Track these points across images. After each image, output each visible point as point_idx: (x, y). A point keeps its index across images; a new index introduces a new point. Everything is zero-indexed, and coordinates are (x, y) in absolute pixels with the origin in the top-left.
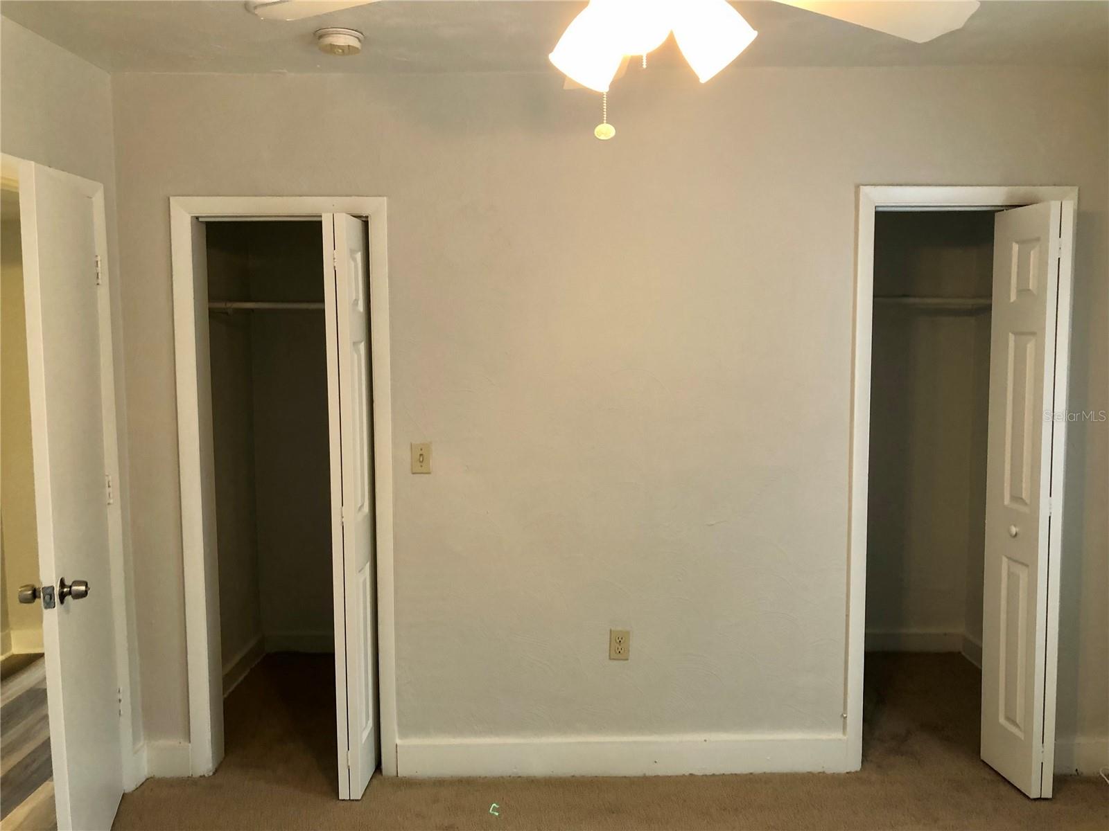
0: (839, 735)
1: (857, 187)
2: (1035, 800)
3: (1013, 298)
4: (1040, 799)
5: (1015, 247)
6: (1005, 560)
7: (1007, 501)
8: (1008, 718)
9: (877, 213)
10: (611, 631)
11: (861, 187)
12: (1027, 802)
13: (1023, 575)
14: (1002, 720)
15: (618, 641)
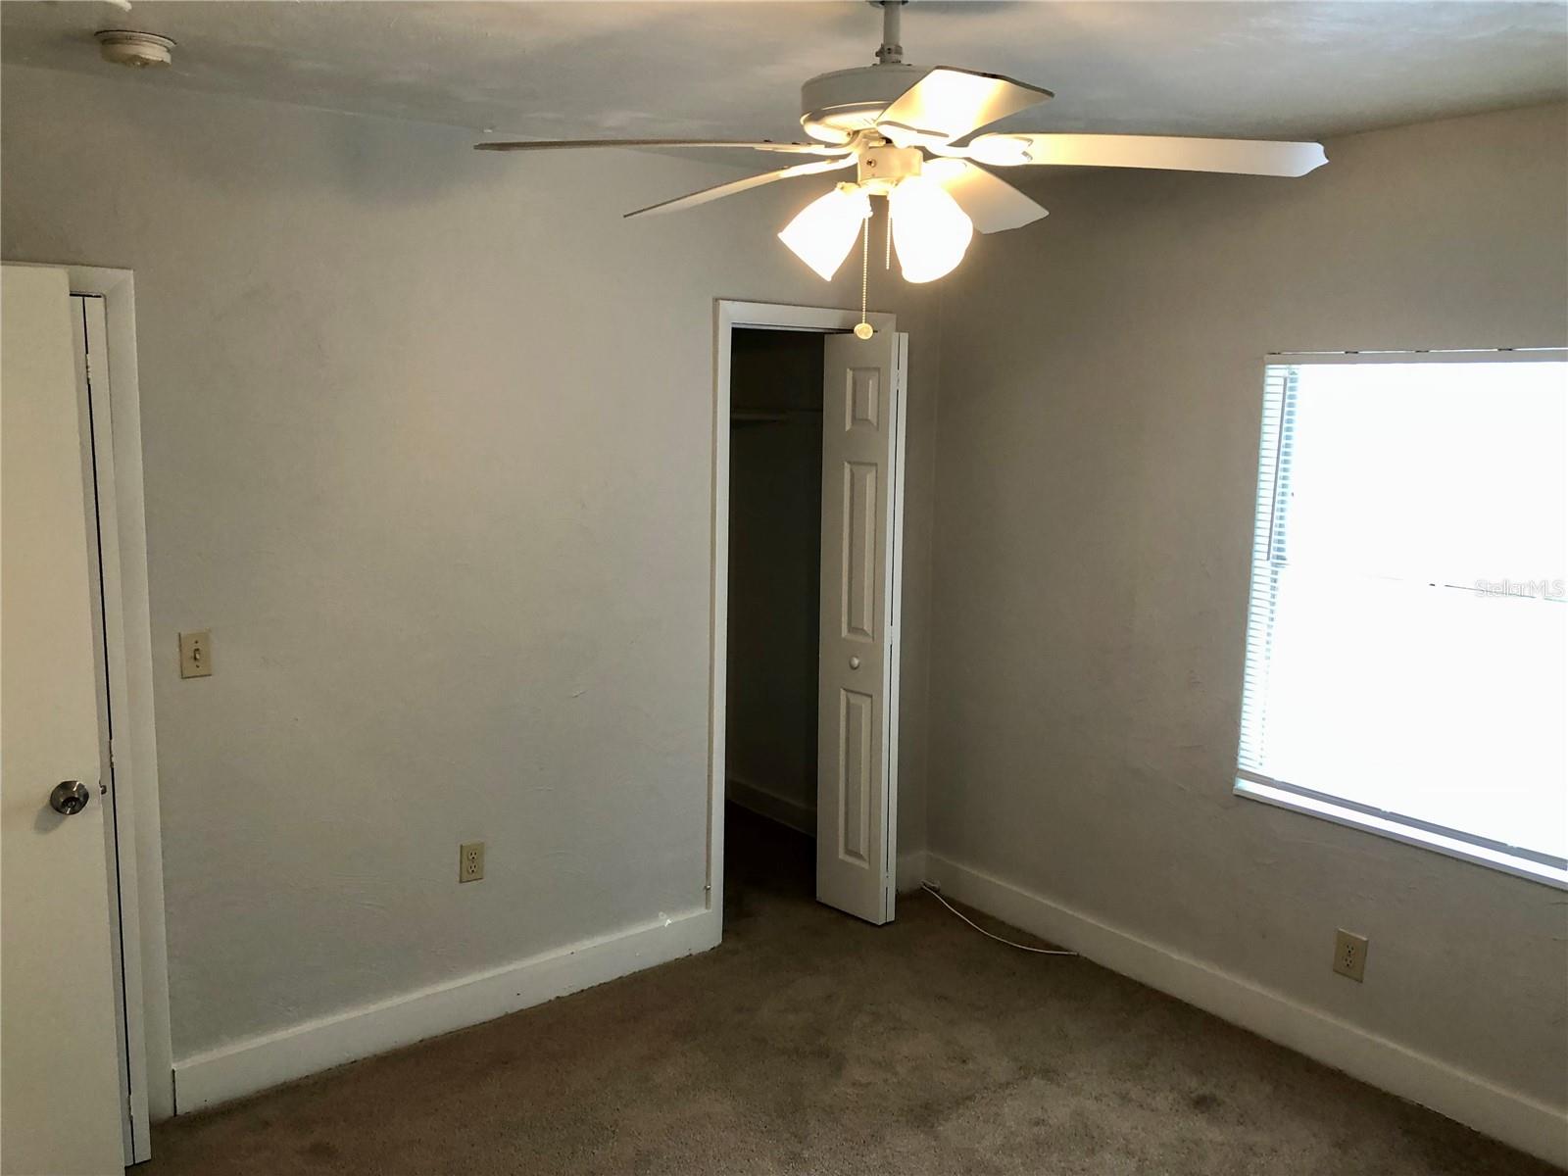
0: (703, 911)
1: (716, 300)
2: (883, 925)
3: (848, 428)
4: (887, 924)
5: (850, 374)
6: (843, 692)
7: (844, 632)
8: (848, 852)
9: (733, 329)
10: (462, 846)
11: (721, 301)
12: (877, 929)
13: (865, 704)
14: (842, 855)
15: (471, 858)
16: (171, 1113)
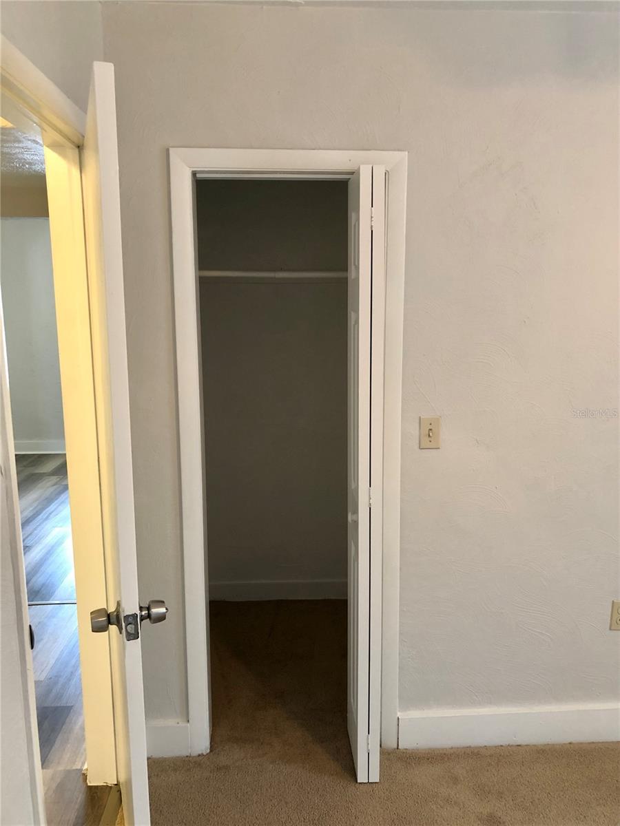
10: (613, 601)
16: (396, 747)
